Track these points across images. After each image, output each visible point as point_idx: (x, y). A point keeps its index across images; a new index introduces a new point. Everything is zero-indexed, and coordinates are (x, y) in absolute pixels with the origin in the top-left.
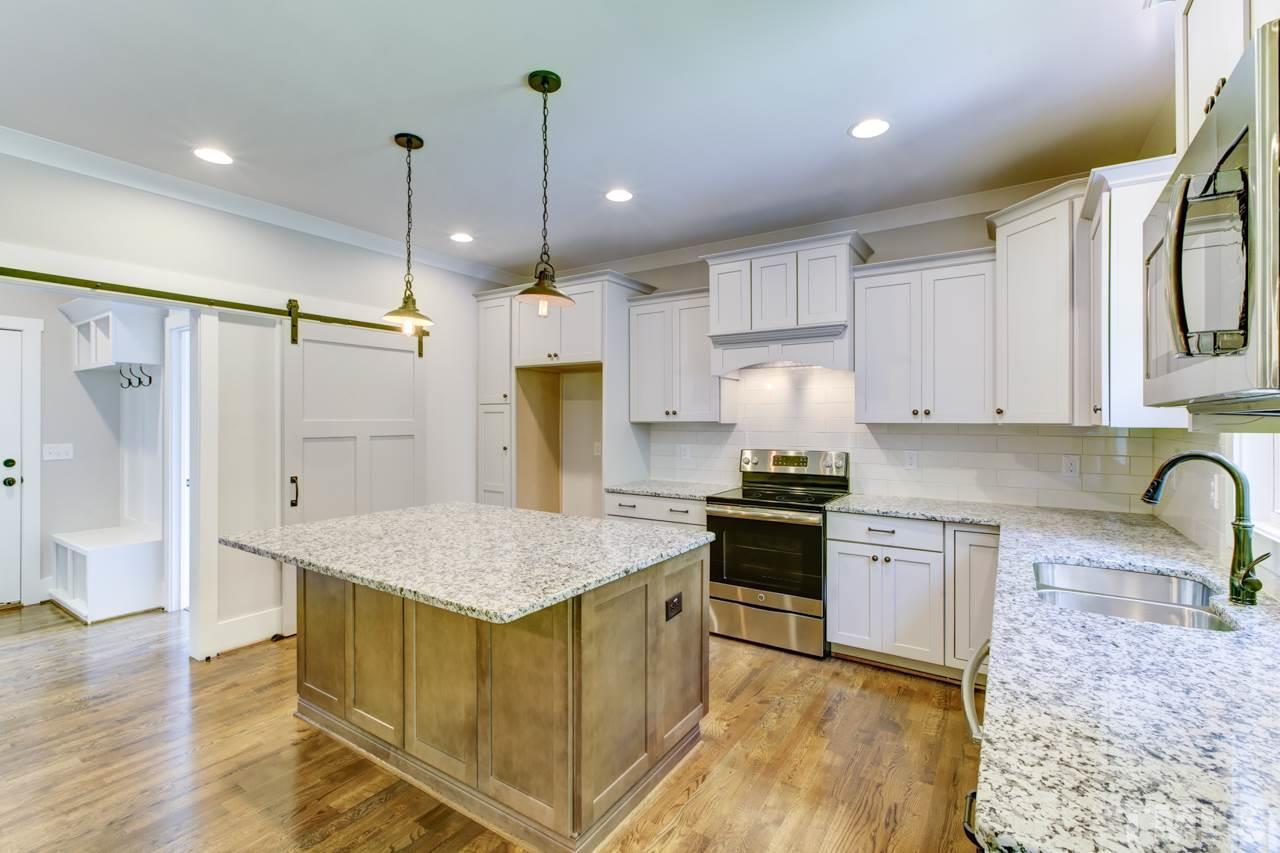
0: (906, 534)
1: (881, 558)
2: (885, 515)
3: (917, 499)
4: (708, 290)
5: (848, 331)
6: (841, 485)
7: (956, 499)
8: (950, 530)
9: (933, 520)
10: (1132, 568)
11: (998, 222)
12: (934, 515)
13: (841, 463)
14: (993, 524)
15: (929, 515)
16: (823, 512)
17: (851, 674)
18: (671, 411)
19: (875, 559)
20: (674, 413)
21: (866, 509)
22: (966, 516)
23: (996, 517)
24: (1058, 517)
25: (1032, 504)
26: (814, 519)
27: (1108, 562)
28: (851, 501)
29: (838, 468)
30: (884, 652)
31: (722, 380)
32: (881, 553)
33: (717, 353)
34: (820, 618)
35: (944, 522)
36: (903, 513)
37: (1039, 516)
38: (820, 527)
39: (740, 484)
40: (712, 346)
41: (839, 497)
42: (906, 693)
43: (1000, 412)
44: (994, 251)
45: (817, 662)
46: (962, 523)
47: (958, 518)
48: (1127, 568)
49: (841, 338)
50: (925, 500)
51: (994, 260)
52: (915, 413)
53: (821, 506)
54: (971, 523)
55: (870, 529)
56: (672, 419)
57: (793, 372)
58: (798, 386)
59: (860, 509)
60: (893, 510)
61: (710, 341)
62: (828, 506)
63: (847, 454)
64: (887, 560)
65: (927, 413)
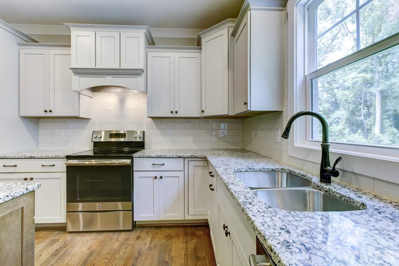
0: (169, 164)
1: (158, 177)
2: (160, 157)
3: (172, 149)
4: (70, 46)
5: (144, 73)
6: (141, 145)
7: (185, 148)
8: (186, 160)
9: (180, 157)
10: (264, 170)
11: (202, 37)
12: (180, 155)
13: (142, 135)
14: (202, 156)
15: (178, 155)
16: (132, 158)
17: (145, 235)
18: (48, 110)
19: (156, 178)
20: (50, 111)
21: (152, 155)
22: (192, 154)
23: (203, 154)
24: (221, 152)
25: (210, 148)
26: (128, 161)
27: (256, 168)
28: (146, 152)
29: (140, 138)
30: (160, 220)
31: (80, 95)
32: (158, 174)
33: (76, 79)
34: (130, 210)
35: (184, 158)
36: (168, 155)
37: (216, 152)
38: (130, 166)
39: (92, 148)
40: (73, 74)
41: (140, 150)
42: (170, 237)
43: (203, 111)
44: (201, 49)
45: (129, 233)
46: (191, 157)
47: (189, 155)
48: (262, 170)
49: (141, 76)
50: (175, 149)
51: (201, 53)
52: (172, 112)
53: (131, 155)
54: (195, 157)
55: (153, 164)
56: (49, 114)
57: (120, 95)
58: (122, 101)
59: (149, 155)
60: (163, 154)
61: (71, 71)
62: (134, 155)
63: (144, 132)
64: (161, 177)
65: (176, 112)
